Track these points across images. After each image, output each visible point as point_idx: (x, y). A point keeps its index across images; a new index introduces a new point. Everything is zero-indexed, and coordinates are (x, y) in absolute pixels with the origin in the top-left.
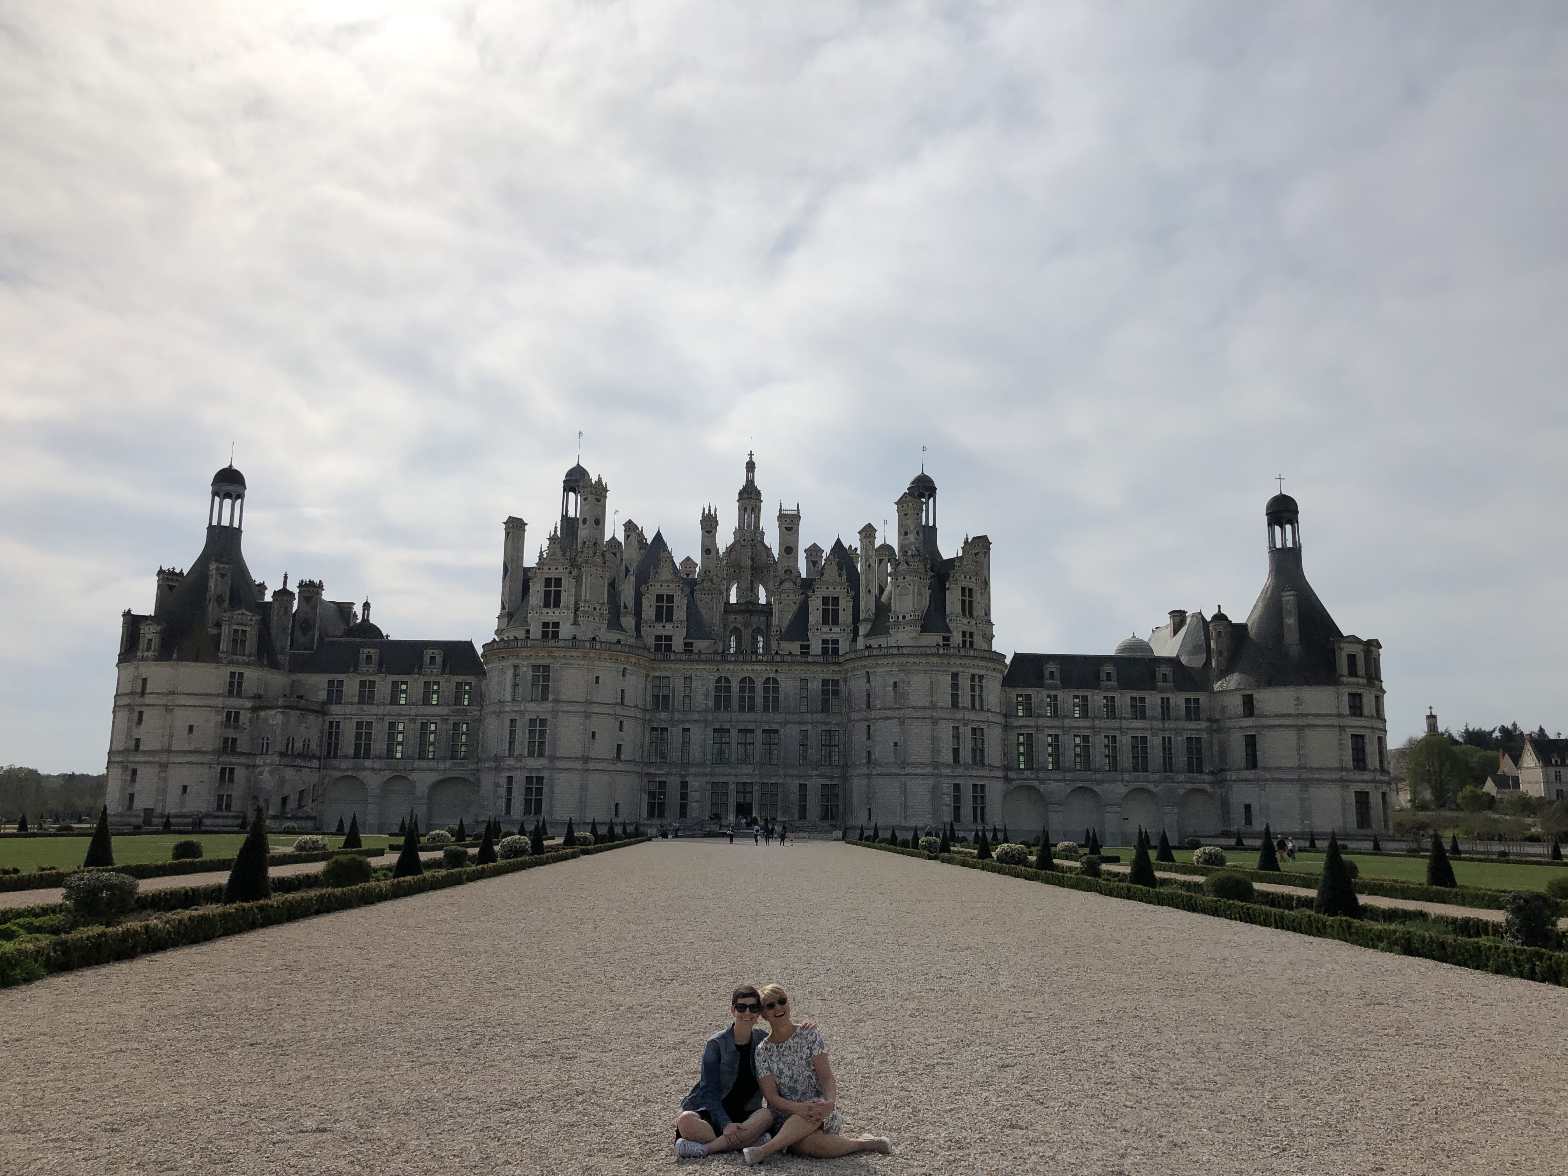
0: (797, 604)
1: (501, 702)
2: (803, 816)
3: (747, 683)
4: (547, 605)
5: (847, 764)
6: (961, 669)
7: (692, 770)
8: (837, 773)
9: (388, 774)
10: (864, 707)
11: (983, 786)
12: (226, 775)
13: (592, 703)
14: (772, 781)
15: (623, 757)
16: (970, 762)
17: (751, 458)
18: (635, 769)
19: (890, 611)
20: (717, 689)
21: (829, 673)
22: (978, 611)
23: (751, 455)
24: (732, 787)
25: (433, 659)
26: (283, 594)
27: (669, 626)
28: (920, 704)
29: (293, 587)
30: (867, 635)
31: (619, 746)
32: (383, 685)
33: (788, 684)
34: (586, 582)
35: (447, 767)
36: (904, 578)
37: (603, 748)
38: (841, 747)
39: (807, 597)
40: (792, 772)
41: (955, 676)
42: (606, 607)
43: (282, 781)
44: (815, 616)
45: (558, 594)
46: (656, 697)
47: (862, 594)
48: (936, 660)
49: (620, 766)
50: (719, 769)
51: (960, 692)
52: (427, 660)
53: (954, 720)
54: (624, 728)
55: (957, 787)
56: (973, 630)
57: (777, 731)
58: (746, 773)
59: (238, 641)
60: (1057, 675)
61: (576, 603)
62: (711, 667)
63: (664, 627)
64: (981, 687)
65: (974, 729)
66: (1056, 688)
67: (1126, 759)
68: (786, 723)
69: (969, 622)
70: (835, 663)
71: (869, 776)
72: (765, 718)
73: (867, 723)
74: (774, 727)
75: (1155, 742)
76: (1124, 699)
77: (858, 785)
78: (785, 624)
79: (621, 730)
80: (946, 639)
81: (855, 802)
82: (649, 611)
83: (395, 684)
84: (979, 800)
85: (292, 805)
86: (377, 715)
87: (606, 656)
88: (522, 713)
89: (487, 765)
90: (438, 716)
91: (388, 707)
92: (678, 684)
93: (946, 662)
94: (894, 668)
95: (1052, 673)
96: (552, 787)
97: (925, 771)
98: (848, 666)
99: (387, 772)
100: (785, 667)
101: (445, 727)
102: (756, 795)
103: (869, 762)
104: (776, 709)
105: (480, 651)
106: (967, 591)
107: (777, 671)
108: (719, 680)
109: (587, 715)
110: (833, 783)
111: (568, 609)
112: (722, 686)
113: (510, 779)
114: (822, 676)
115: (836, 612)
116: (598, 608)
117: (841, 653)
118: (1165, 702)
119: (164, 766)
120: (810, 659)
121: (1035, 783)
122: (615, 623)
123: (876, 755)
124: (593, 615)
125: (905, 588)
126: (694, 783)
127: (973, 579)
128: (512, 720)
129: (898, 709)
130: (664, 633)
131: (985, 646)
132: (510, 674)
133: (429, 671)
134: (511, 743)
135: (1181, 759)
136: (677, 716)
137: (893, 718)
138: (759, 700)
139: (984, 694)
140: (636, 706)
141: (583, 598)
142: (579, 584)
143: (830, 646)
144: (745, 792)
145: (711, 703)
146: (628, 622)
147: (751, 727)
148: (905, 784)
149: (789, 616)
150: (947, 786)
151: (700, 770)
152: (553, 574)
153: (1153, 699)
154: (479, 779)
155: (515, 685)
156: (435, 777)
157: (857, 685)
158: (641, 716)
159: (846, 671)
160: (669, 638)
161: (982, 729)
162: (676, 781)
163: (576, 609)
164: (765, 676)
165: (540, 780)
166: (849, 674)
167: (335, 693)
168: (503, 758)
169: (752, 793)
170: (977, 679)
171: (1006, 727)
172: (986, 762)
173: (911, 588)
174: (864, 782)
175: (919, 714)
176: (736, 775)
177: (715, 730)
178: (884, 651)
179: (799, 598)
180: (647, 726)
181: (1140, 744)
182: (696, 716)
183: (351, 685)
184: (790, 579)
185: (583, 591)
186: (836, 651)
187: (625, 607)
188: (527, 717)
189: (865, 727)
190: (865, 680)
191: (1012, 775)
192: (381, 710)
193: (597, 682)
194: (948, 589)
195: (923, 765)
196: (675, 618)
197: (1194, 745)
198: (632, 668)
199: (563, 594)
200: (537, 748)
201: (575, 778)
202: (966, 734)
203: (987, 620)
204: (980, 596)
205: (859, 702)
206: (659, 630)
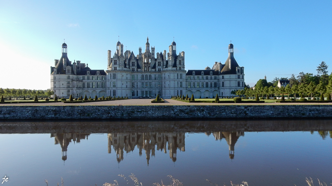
0: (154, 63)
1: (109, 79)
3: (146, 76)
5: (162, 88)
7: (138, 89)
9: (93, 90)
11: (182, 90)
12: (69, 91)
13: (122, 79)
14: (151, 90)
15: (127, 87)
16: (180, 87)
17: (148, 38)
18: (129, 89)
21: (159, 74)
22: (182, 64)
24: (145, 91)
26: (74, 63)
28: (172, 78)
29: (76, 62)
30: (165, 68)
32: (91, 77)
33: (153, 76)
37: (124, 86)
38: (161, 85)
39: (156, 62)
40: (154, 89)
41: (178, 74)
42: (124, 64)
43: (77, 92)
44: (157, 65)
45: (116, 63)
46: (132, 78)
47: (164, 61)
49: (127, 89)
50: (142, 89)
51: (178, 76)
52: (97, 73)
53: (177, 81)
55: (178, 91)
56: (181, 67)
58: (147, 89)
59: (69, 71)
60: (195, 73)
62: (141, 73)
64: (182, 76)
66: (194, 75)
67: (205, 86)
68: (153, 82)
69: (180, 65)
70: (160, 72)
71: (165, 89)
72: (149, 81)
73: (164, 81)
74: (151, 82)
75: (209, 83)
76: (205, 77)
77: (163, 91)
79: (127, 83)
80: (176, 68)
82: (131, 65)
83: (93, 77)
84: (181, 92)
85: (79, 95)
86: (90, 81)
87: (124, 72)
88: (112, 81)
89: (107, 89)
90: (99, 81)
91: (92, 80)
92: (136, 76)
93: (176, 72)
94: (168, 73)
96: (117, 92)
97: (173, 88)
98: (162, 73)
100: (152, 73)
101: (101, 83)
103: (165, 87)
104: (151, 79)
105: (105, 71)
106: (180, 61)
109: (122, 81)
110: (160, 90)
111: (118, 65)
112: (143, 76)
113: (111, 91)
115: (160, 64)
117: (161, 70)
118: (211, 77)
119: (59, 90)
120: (156, 72)
121: (191, 90)
122: (125, 67)
124: (122, 66)
126: (139, 91)
127: (181, 59)
128: (110, 82)
129: (169, 79)
131: (183, 69)
133: (98, 75)
134: (110, 85)
135: (213, 86)
136: (136, 81)
137: (168, 81)
138: (148, 78)
140: (129, 79)
141: (120, 63)
142: (119, 61)
143: (159, 69)
145: (141, 79)
146: (127, 66)
147: (147, 82)
148: (170, 90)
149: (153, 65)
150: (176, 91)
151: (140, 89)
152: (116, 60)
153: (209, 76)
154: (106, 91)
155: (111, 77)
156: (100, 90)
157: (163, 76)
158: (130, 81)
160: (134, 69)
161: (182, 82)
162: (136, 91)
164: (149, 74)
165: (115, 91)
167: (84, 79)
168: (109, 88)
169: (147, 92)
170: (181, 74)
171: (186, 81)
172: (183, 87)
175: (172, 80)
177: (142, 83)
178: (167, 70)
181: (207, 84)
182: (139, 81)
183: (86, 77)
184: (153, 59)
187: (127, 64)
191: (187, 89)
193: (123, 76)
194: (177, 60)
196: (135, 66)
197: (215, 84)
198: (128, 74)
200: (114, 86)
201: (120, 90)
202: (179, 83)
203: (184, 65)
204: (182, 62)
205: (163, 78)
206: (132, 67)
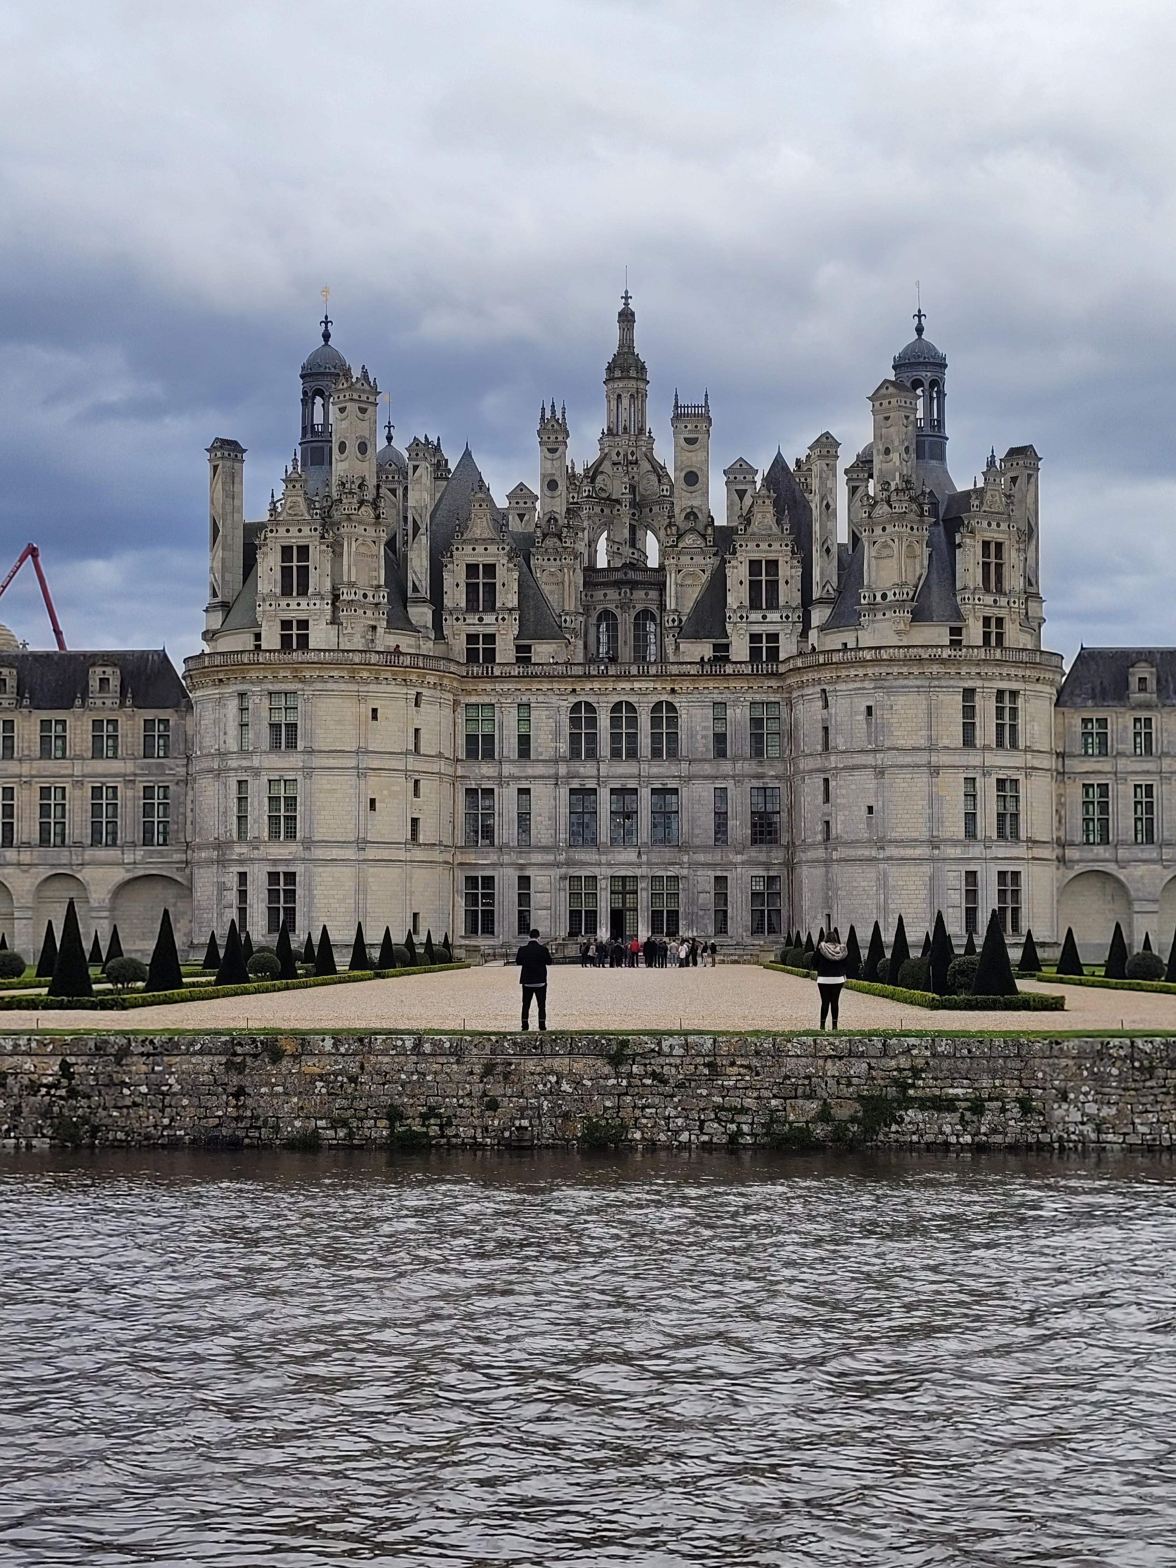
0: (708, 573)
1: (222, 755)
2: (722, 929)
3: (624, 712)
4: (286, 591)
5: (793, 843)
6: (979, 683)
7: (537, 858)
8: (778, 856)
9: (46, 872)
10: (819, 748)
11: (1016, 875)
13: (367, 752)
14: (670, 874)
15: (421, 839)
16: (995, 837)
17: (626, 304)
18: (440, 858)
19: (862, 587)
20: (575, 722)
21: (764, 693)
22: (1014, 581)
23: (626, 298)
24: (603, 884)
25: (104, 681)
27: (489, 618)
28: (910, 743)
30: (822, 629)
31: (415, 821)
32: (27, 727)
33: (694, 712)
34: (349, 549)
35: (139, 858)
36: (884, 529)
37: (389, 825)
38: (784, 815)
39: (724, 562)
40: (701, 858)
41: (969, 694)
42: (384, 592)
44: (737, 595)
45: (304, 572)
46: (471, 739)
47: (816, 556)
48: (935, 669)
49: (419, 854)
50: (581, 855)
51: (977, 720)
52: (94, 684)
53: (967, 767)
54: (422, 790)
55: (971, 876)
56: (1003, 613)
57: (675, 791)
58: (626, 861)
60: (1152, 684)
61: (334, 588)
62: (563, 687)
63: (481, 619)
64: (1014, 711)
65: (1001, 783)
66: (1148, 706)
68: (690, 778)
69: (995, 601)
70: (772, 674)
71: (827, 862)
72: (655, 770)
73: (823, 776)
74: (672, 784)
77: (810, 877)
78: (688, 606)
79: (416, 794)
80: (956, 631)
81: (806, 904)
82: (455, 595)
83: (45, 724)
84: (1009, 895)
86: (20, 776)
87: (389, 675)
88: (256, 772)
89: (203, 855)
90: (117, 775)
91: (37, 763)
92: (509, 715)
93: (953, 671)
94: (867, 684)
95: (1142, 680)
96: (310, 888)
97: (918, 852)
98: (792, 680)
99: (41, 869)
100: (687, 685)
101: (130, 793)
102: (644, 897)
103: (827, 838)
104: (673, 754)
105: (180, 669)
106: (993, 546)
107: (673, 690)
108: (576, 707)
109: (361, 773)
110: (772, 874)
111: (322, 599)
112: (582, 717)
113: (243, 876)
114: (749, 697)
115: (773, 585)
116: (370, 594)
117: (782, 656)
120: (729, 669)
121: (1111, 868)
122: (399, 619)
123: (837, 829)
124: (362, 607)
125: (885, 546)
126: (540, 879)
127: (1004, 526)
128: (240, 782)
129: (874, 751)
130: (481, 630)
131: (1026, 641)
132: (233, 705)
133: (99, 702)
134: (242, 819)
136: (508, 769)
137: (865, 767)
138: (645, 742)
139: (1020, 721)
140: (440, 755)
141: (345, 579)
142: (337, 554)
143: (764, 644)
144: (624, 893)
145: (564, 748)
146: (421, 614)
147: (631, 784)
148: (885, 875)
149: (693, 594)
150: (954, 877)
151: (550, 858)
152: (294, 539)
154: (191, 879)
155: (243, 725)
156: (120, 875)
157: (808, 712)
158: (450, 770)
159: (790, 691)
160: (490, 638)
161: (1017, 781)
162: (513, 875)
163: (336, 598)
164: (656, 699)
165: (291, 877)
166: (795, 694)
168: (230, 843)
169: (635, 892)
170: (1007, 696)
171: (1061, 775)
172: (1023, 835)
173: (895, 546)
174: (820, 871)
175: (908, 760)
176: (609, 864)
177: (573, 791)
178: (850, 655)
179: (711, 562)
180: (458, 785)
182: (540, 770)
184: (692, 530)
185: (345, 568)
186: (773, 653)
187: (415, 589)
188: (265, 779)
189: (822, 782)
190: (820, 704)
191: (1072, 853)
192: (25, 769)
193: (375, 717)
194: (960, 546)
195: (914, 843)
196: (498, 605)
198: (432, 692)
199: (311, 570)
200: (284, 826)
201: (345, 873)
202: (987, 789)
203: (1031, 594)
204: (1011, 556)
205: (811, 740)
206: (473, 624)
